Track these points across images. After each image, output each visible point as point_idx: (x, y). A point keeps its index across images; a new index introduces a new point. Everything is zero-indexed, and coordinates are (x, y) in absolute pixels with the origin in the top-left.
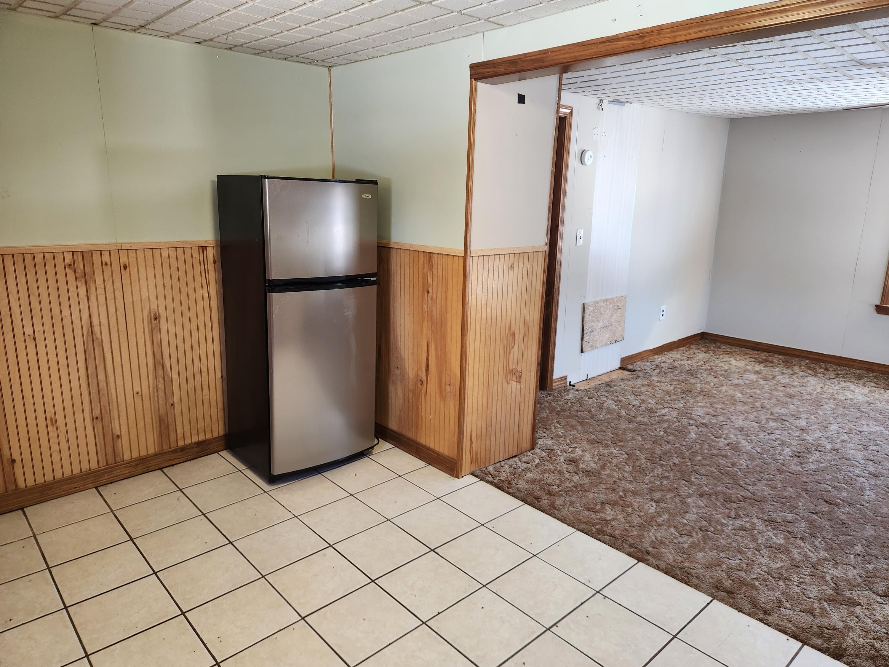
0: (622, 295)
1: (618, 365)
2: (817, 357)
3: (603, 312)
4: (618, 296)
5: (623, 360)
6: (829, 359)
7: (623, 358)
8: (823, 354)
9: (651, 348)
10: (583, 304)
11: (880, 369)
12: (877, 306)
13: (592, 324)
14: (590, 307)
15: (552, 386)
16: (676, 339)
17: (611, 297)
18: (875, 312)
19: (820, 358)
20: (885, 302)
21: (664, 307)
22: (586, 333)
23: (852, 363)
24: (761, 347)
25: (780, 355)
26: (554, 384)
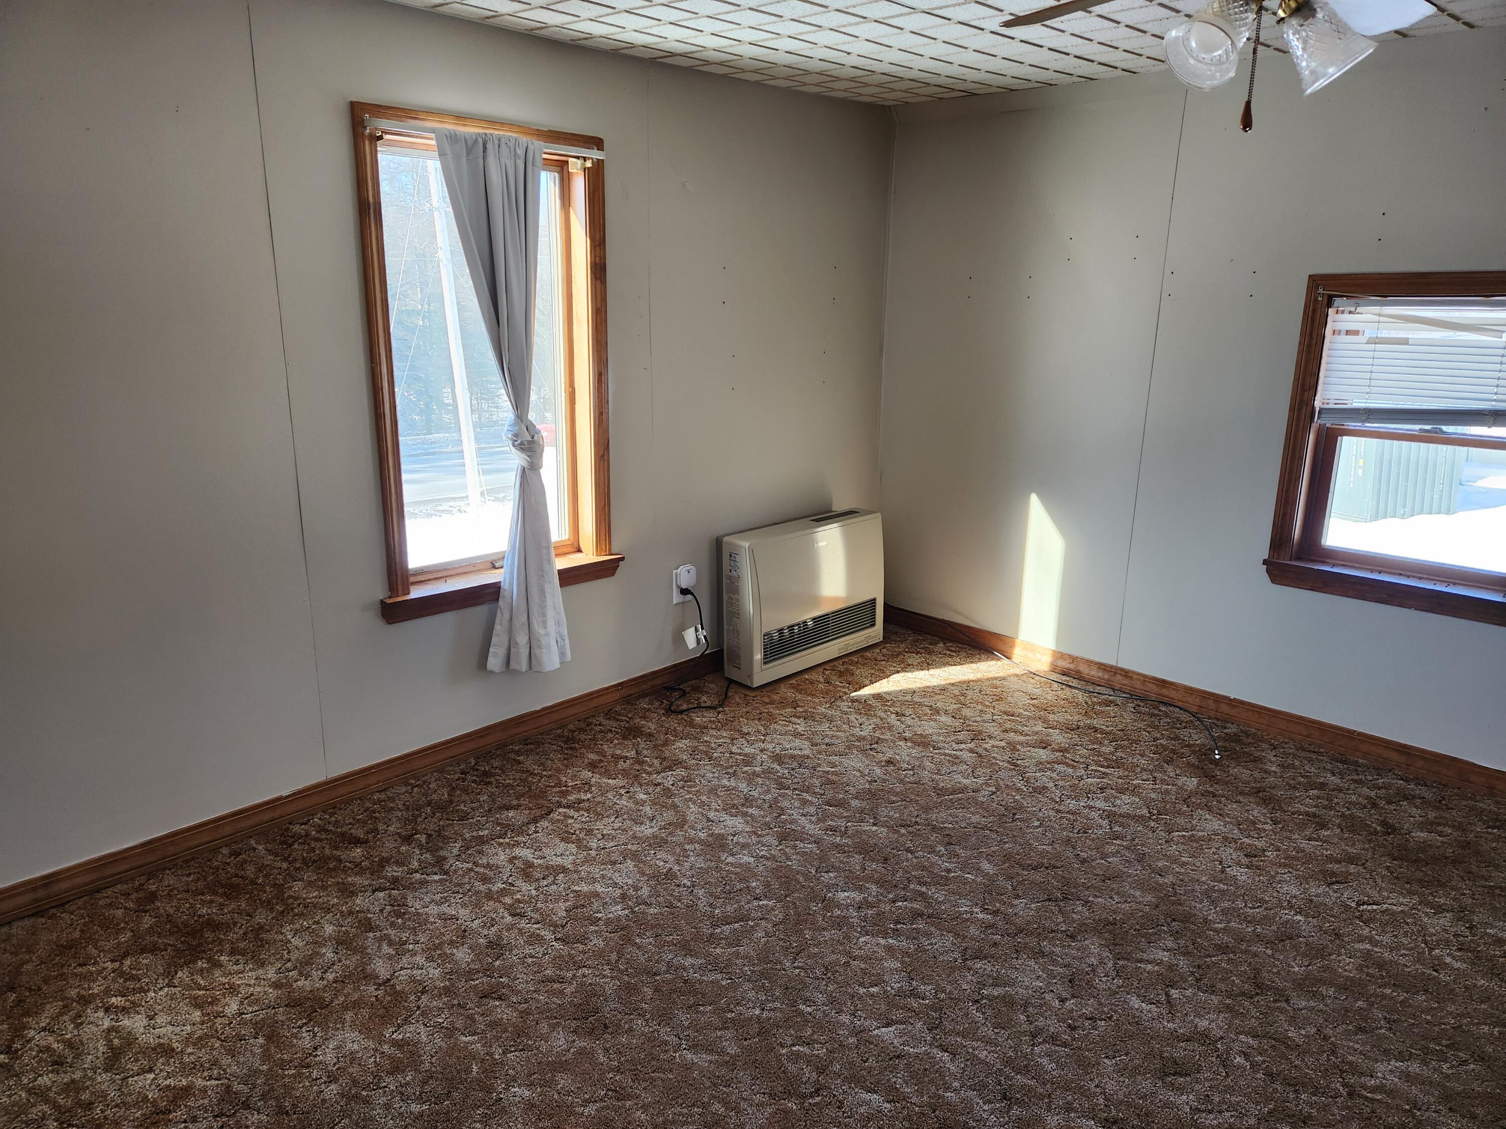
12: (383, 607)
18: (380, 622)
20: (398, 589)
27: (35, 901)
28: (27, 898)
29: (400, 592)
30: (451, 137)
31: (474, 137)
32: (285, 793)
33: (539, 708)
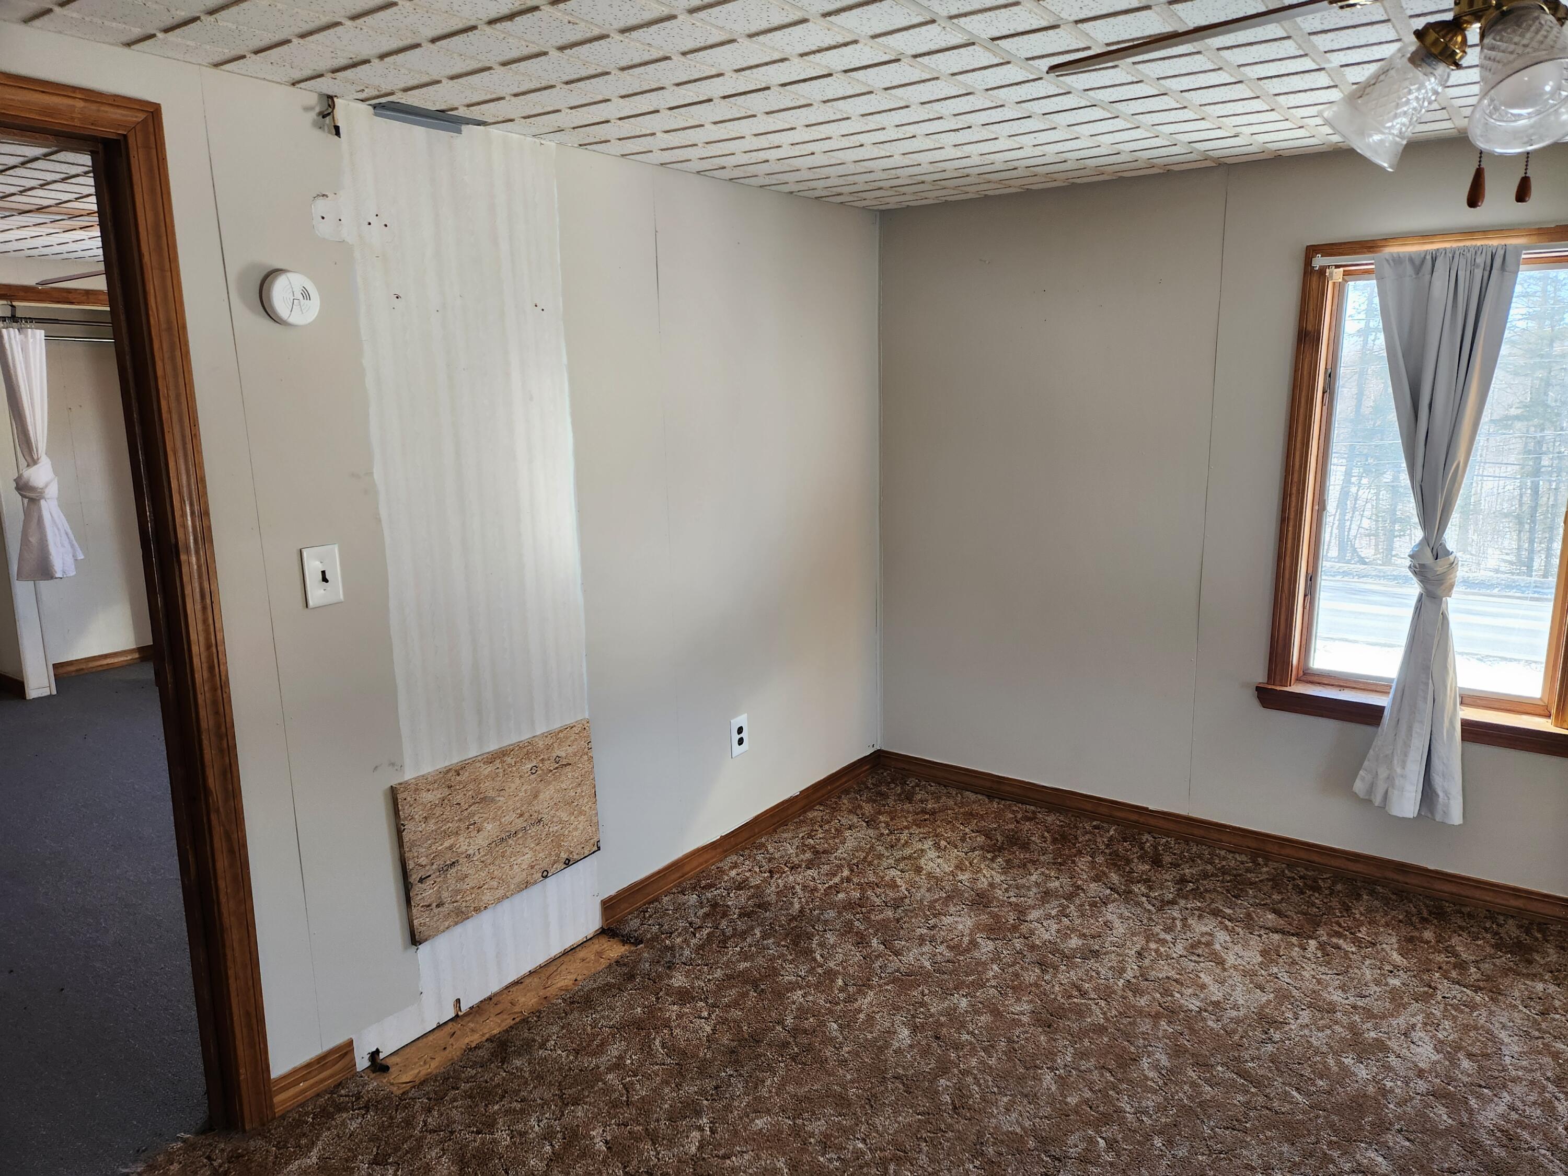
0: (569, 721)
1: (592, 921)
2: (1134, 817)
3: (491, 794)
4: (556, 725)
5: (609, 906)
6: (1161, 823)
7: (611, 899)
8: (1146, 809)
9: (714, 836)
10: (393, 790)
11: (1283, 852)
12: (1259, 690)
13: (447, 844)
14: (424, 794)
15: (272, 1106)
16: (794, 790)
17: (526, 736)
18: (1255, 703)
19: (1142, 820)
20: (1278, 678)
21: (741, 720)
22: (421, 880)
23: (1216, 836)
24: (1008, 788)
25: (1050, 811)
26: (277, 1099)
27: (991, 788)
28: (988, 784)
29: (1277, 682)
30: (1394, 260)
31: (1422, 256)
32: (1151, 808)
33: (1431, 867)
